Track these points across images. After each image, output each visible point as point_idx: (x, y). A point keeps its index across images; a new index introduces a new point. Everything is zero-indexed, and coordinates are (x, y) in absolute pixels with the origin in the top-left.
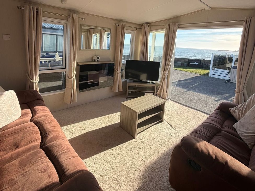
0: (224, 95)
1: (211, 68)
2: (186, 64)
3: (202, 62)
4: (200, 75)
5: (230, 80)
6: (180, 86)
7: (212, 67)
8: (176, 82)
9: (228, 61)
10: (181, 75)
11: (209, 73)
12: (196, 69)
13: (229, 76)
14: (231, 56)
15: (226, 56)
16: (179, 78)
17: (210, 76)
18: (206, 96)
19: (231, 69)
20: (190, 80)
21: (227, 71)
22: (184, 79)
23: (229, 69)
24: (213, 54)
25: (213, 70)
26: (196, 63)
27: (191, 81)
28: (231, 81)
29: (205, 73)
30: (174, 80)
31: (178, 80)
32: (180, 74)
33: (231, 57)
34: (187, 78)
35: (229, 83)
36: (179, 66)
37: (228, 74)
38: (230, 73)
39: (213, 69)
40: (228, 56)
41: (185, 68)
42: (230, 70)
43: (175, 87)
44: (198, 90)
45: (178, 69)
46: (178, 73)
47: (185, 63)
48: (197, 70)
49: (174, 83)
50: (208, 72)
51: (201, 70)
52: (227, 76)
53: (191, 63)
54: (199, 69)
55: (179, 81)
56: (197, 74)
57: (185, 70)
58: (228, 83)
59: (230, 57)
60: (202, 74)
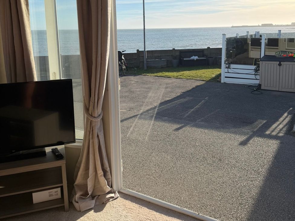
0: (256, 123)
1: (223, 65)
2: (175, 62)
3: (205, 52)
4: (203, 82)
5: (260, 85)
6: (164, 118)
7: (225, 62)
8: (155, 107)
9: (251, 46)
10: (166, 88)
11: (220, 75)
12: (197, 69)
13: (258, 77)
14: (255, 35)
15: (249, 37)
16: (163, 96)
17: (222, 81)
18: (220, 134)
19: (261, 63)
20: (184, 98)
21: (253, 67)
22: (174, 95)
23: (256, 62)
24: (224, 35)
25: (226, 68)
26: (195, 58)
27: (187, 99)
28: (262, 88)
29: (214, 76)
30: (151, 104)
31: (159, 102)
32: (164, 87)
33: (256, 37)
34: (179, 92)
35: (259, 93)
36: (162, 68)
37: (256, 74)
38: (259, 70)
39: (227, 66)
40: (251, 36)
41: (175, 71)
42: (259, 64)
43: (153, 122)
44: (202, 121)
45: (160, 74)
46: (160, 85)
47: (174, 59)
48: (197, 71)
49: (152, 111)
50: (219, 73)
51: (206, 70)
52: (253, 77)
53: (185, 59)
54: (202, 69)
55: (161, 104)
56: (198, 82)
57: (175, 74)
58: (256, 92)
59: (253, 37)
60: (208, 79)
